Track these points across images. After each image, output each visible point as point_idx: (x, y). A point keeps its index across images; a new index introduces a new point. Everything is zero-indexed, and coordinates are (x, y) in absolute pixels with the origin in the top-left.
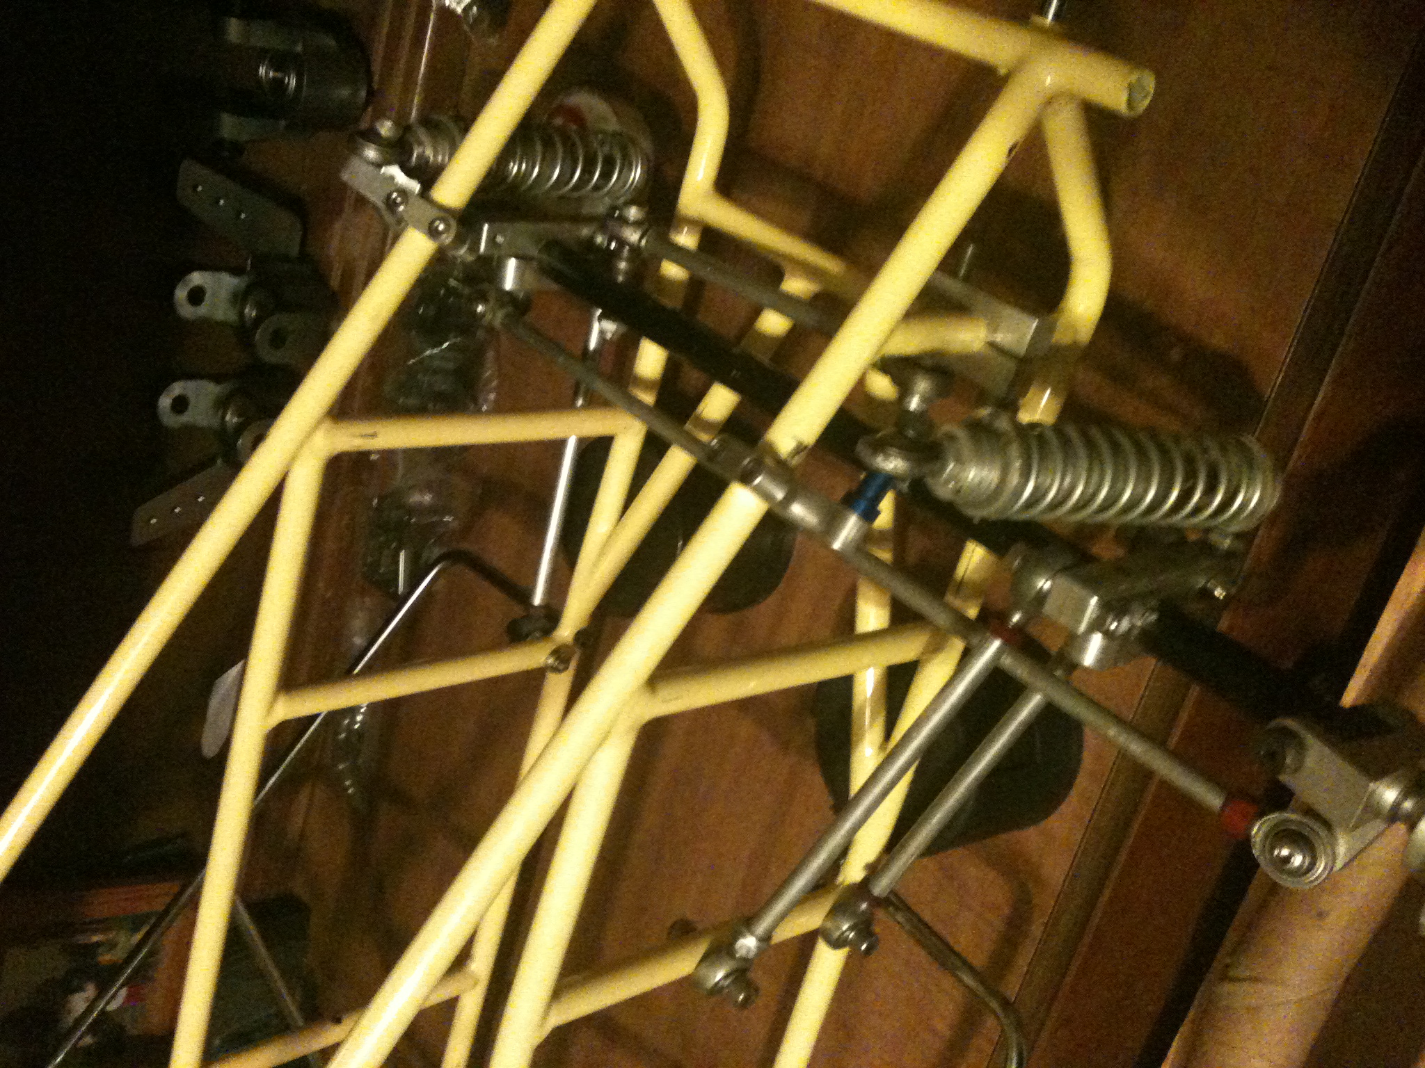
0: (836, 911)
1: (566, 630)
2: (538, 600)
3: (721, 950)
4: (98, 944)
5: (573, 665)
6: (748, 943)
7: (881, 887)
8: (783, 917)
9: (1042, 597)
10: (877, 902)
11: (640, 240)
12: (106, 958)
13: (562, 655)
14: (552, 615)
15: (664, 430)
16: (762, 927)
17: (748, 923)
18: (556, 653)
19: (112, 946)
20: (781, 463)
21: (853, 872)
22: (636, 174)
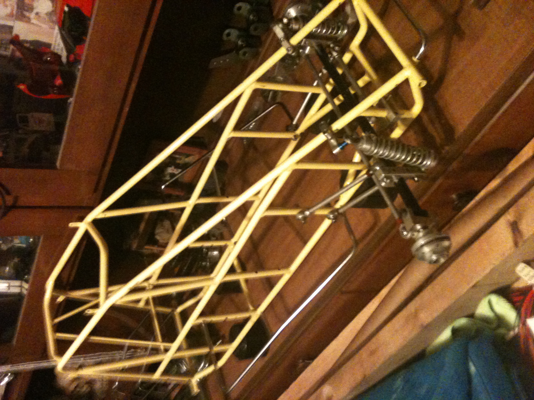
0: (332, 212)
1: (299, 132)
2: (294, 123)
3: (302, 212)
4: (178, 158)
5: (298, 139)
6: (307, 213)
7: (341, 211)
8: (317, 209)
9: (376, 170)
10: (339, 214)
11: (336, 56)
12: (178, 161)
13: (296, 137)
14: (297, 126)
15: (329, 99)
16: (311, 210)
17: (308, 209)
18: (295, 136)
19: (181, 159)
20: (332, 131)
21: (338, 206)
22: (345, 31)
